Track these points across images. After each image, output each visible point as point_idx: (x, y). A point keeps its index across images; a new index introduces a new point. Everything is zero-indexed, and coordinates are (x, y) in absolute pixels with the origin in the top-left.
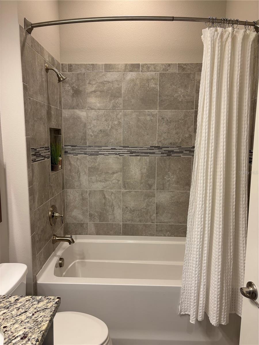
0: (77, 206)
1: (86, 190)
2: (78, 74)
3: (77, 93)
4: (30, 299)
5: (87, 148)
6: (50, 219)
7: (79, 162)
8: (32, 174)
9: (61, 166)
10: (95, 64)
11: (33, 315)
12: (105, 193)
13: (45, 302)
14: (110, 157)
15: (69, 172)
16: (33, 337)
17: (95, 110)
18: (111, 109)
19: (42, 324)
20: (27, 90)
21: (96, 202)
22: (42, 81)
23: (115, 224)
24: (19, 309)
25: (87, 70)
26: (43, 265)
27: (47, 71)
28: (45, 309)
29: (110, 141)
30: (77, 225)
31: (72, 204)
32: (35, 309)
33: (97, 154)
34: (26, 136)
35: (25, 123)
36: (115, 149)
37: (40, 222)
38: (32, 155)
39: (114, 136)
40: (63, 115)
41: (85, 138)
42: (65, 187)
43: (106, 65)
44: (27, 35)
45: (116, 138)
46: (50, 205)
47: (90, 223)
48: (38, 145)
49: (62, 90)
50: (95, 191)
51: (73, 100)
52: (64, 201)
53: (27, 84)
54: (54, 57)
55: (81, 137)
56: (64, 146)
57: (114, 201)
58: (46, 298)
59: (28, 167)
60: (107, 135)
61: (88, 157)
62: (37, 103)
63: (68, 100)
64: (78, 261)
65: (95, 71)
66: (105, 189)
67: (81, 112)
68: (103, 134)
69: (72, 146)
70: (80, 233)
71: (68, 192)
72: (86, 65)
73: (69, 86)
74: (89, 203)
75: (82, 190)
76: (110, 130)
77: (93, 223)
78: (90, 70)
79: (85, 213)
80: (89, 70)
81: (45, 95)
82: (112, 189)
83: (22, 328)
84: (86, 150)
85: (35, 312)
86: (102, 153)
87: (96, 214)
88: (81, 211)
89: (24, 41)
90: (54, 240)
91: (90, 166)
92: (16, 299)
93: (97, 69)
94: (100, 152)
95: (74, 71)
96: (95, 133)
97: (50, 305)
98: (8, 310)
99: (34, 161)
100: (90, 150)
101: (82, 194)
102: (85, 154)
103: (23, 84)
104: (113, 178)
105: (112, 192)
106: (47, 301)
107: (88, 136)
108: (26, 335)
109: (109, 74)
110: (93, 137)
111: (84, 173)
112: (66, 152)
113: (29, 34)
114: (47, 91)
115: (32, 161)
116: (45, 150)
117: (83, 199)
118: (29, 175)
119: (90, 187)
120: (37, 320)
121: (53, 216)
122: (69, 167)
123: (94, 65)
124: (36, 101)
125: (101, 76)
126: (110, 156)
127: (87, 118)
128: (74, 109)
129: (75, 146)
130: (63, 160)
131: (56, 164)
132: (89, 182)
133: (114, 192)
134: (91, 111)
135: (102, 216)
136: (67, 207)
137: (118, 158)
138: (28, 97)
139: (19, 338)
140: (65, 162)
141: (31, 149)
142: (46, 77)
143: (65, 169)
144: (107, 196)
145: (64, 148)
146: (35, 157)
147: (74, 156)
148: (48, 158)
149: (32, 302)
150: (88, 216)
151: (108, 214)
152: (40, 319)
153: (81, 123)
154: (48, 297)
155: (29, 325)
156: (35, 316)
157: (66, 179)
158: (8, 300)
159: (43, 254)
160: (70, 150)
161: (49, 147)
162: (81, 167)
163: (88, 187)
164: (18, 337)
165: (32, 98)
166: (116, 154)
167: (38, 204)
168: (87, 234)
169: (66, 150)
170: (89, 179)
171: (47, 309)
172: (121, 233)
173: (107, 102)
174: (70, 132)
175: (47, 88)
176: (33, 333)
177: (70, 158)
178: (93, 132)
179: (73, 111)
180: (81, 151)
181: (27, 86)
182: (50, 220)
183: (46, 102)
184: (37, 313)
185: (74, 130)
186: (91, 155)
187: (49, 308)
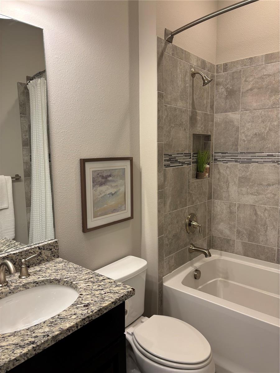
0: (224, 220)
1: (235, 202)
2: (233, 73)
3: (231, 93)
4: (113, 282)
5: (238, 155)
6: (186, 226)
7: (228, 171)
8: (164, 178)
9: (209, 175)
10: (254, 57)
11: (105, 293)
12: (256, 208)
13: (121, 288)
14: (265, 166)
15: (217, 181)
16: (92, 308)
17: (250, 111)
18: (271, 107)
19: (105, 302)
20: (163, 97)
21: (245, 218)
22: (185, 87)
23: (268, 248)
24: (100, 286)
25: (244, 66)
26: (173, 270)
27: (193, 76)
28: (117, 293)
29: (266, 146)
30: (223, 240)
31: (219, 217)
32: (110, 290)
33: (249, 162)
34: (158, 142)
35: (158, 129)
36: (272, 156)
37: (171, 227)
38: (164, 160)
39: (273, 140)
40: (215, 120)
41: (237, 143)
42: (212, 197)
43: (267, 56)
44: (167, 44)
45: (275, 143)
46: (188, 212)
47: (237, 240)
48: (174, 150)
49: (215, 93)
50: (245, 205)
51: (226, 103)
52: (210, 212)
53: (163, 92)
54: (205, 60)
55: (233, 143)
56: (213, 153)
57: (268, 219)
58: (124, 285)
59: (159, 171)
60: (263, 139)
61: (239, 165)
62: (176, 110)
63: (221, 103)
64: (220, 280)
65: (253, 66)
66: (257, 203)
67: (234, 115)
68: (257, 139)
69: (222, 153)
70: (225, 250)
71: (215, 203)
72: (242, 61)
73: (222, 88)
74: (237, 218)
75: (231, 202)
76: (268, 132)
77: (241, 241)
78: (248, 66)
79: (232, 229)
80: (246, 66)
81: (188, 101)
82: (265, 205)
83: (90, 299)
84: (237, 157)
85: (108, 292)
86: (256, 161)
87: (244, 231)
88: (228, 226)
89: (162, 51)
90: (191, 249)
91: (241, 176)
92: (104, 278)
93: (255, 63)
94: (253, 160)
95: (229, 70)
96: (249, 138)
97: (122, 291)
98: (93, 285)
99: (168, 166)
100: (242, 157)
101: (230, 207)
102: (236, 161)
103: (158, 92)
104: (269, 191)
105: (266, 208)
106: (123, 288)
107: (240, 141)
108: (88, 305)
109: (270, 66)
110: (246, 142)
111: (233, 183)
112: (216, 160)
113: (170, 44)
114: (191, 97)
115: (164, 166)
116: (185, 156)
117: (231, 212)
118: (159, 179)
119: (240, 199)
120: (104, 298)
121: (190, 225)
122: (218, 176)
123: (252, 59)
124: (175, 108)
125: (260, 70)
126: (266, 164)
127: (241, 121)
128: (226, 112)
129: (225, 153)
130: (212, 168)
131: (201, 172)
132: (239, 193)
133: (268, 209)
134: (246, 112)
135: (252, 235)
136: (213, 219)
137: (276, 167)
138: (164, 104)
139: (83, 305)
140: (214, 170)
141: (164, 154)
142: (192, 82)
143: (214, 178)
144: (259, 213)
145: (213, 156)
146: (169, 163)
147: (224, 164)
148: (187, 165)
149: (112, 285)
150: (236, 233)
151: (259, 234)
152: (107, 298)
153: (233, 127)
154: (126, 286)
155: (96, 299)
156: (105, 295)
157: (214, 189)
158: (98, 277)
159: (173, 259)
160: (220, 157)
161: (191, 153)
162: (231, 176)
163: (237, 199)
164: (83, 303)
165: (168, 105)
166: (274, 162)
167: (171, 208)
168: (233, 253)
169: (216, 157)
170: (239, 190)
171: (118, 293)
172: (275, 260)
173: (266, 100)
174: (221, 138)
175: (192, 93)
176: (94, 305)
177: (219, 166)
178: (246, 136)
179: (225, 114)
180: (231, 158)
181: (163, 94)
182: (186, 228)
183: (190, 108)
184: (109, 293)
185: (226, 136)
186: (243, 162)
187: (119, 293)
